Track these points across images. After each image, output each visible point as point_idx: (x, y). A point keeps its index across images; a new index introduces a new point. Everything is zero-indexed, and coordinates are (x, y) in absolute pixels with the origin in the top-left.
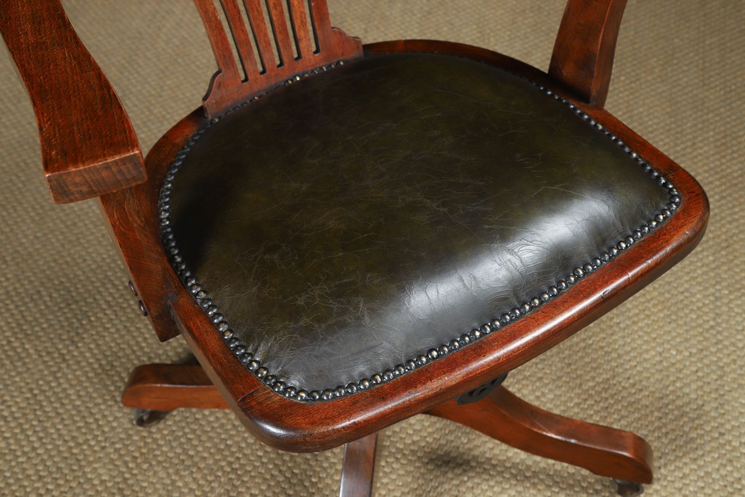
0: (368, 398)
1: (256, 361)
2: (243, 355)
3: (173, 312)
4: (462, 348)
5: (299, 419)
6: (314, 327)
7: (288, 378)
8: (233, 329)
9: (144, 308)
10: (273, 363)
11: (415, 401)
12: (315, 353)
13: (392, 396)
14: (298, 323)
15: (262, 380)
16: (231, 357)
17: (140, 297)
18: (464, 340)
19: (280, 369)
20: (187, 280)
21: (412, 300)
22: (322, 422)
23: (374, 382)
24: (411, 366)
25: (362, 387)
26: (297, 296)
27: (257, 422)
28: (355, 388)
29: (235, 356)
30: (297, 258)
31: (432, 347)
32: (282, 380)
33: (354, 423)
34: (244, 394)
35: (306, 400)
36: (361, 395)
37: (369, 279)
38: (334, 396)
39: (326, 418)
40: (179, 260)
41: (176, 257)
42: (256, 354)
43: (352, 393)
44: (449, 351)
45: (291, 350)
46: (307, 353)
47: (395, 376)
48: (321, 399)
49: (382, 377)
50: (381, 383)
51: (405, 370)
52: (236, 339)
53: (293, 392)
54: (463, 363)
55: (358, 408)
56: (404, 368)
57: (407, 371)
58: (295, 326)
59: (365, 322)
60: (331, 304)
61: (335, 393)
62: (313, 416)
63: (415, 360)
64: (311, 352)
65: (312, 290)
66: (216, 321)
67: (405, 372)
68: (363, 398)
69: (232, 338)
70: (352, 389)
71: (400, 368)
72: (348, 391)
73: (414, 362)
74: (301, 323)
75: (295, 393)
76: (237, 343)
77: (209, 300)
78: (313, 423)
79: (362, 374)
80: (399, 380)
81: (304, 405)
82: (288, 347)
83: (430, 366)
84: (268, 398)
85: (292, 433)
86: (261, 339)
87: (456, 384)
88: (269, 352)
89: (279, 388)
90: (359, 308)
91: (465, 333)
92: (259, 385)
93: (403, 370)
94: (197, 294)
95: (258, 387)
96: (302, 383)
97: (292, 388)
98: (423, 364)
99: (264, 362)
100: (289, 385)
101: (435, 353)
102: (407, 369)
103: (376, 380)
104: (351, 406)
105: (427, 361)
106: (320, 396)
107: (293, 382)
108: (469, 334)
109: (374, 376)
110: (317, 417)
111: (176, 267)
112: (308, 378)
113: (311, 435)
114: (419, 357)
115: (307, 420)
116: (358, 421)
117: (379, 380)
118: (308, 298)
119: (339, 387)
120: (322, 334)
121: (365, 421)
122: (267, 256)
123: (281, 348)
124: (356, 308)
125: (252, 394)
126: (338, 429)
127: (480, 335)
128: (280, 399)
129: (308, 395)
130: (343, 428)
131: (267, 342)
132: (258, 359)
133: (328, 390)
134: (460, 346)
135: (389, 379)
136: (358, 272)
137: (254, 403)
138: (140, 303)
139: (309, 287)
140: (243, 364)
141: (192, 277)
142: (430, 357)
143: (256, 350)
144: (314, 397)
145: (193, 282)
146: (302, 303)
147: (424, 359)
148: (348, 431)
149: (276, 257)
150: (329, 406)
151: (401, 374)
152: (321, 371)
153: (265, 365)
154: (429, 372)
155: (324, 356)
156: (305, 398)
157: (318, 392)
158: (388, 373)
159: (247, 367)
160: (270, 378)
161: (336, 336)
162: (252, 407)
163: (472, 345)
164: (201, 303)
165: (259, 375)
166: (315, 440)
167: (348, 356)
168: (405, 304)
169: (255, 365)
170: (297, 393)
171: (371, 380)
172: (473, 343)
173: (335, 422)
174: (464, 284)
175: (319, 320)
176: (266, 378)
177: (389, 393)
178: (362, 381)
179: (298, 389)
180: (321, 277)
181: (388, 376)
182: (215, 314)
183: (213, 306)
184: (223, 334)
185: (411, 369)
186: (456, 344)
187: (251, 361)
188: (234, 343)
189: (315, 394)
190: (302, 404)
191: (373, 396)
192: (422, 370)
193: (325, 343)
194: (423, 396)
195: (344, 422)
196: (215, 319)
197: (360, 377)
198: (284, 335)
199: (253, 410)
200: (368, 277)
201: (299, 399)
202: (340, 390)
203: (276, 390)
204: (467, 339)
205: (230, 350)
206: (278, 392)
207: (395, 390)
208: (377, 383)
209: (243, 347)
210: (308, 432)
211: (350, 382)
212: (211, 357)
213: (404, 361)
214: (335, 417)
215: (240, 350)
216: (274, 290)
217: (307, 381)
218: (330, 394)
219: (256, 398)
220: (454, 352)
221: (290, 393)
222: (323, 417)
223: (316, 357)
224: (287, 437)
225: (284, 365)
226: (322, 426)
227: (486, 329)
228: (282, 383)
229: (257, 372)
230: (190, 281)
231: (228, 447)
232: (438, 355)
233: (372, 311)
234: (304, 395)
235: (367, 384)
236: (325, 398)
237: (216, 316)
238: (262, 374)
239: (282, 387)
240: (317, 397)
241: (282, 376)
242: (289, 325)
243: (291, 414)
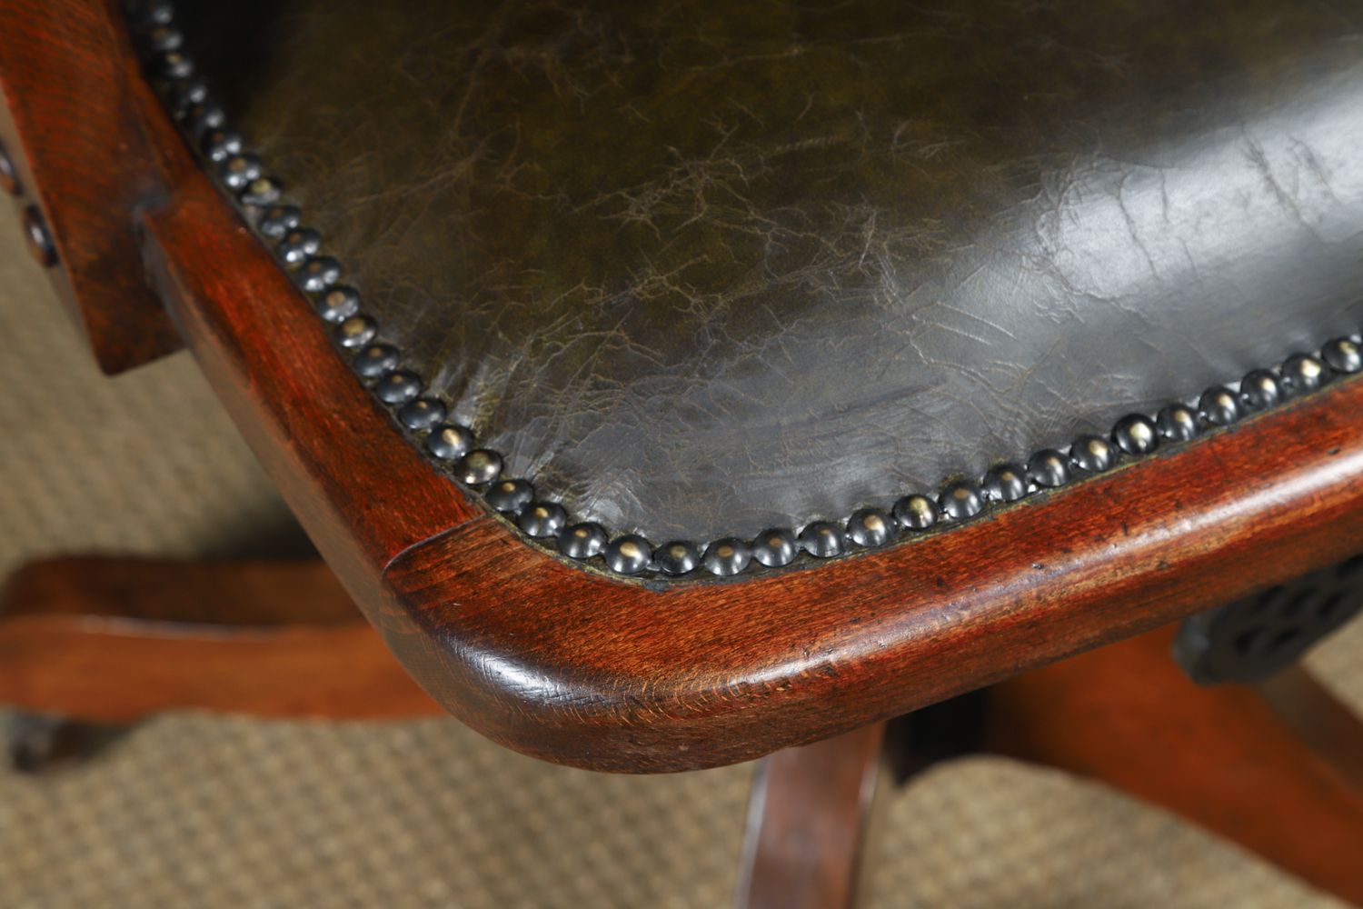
0: (881, 578)
1: (459, 430)
2: (410, 407)
3: (155, 254)
4: (1246, 422)
5: (614, 641)
6: (686, 303)
7: (578, 491)
8: (375, 313)
9: (45, 233)
10: (525, 437)
11: (1060, 600)
12: (685, 401)
13: (972, 577)
14: (624, 287)
15: (480, 496)
16: (366, 411)
17: (35, 194)
18: (1258, 389)
19: (549, 456)
20: (210, 140)
21: (1066, 226)
22: (706, 655)
23: (907, 523)
24: (1049, 473)
25: (859, 539)
26: (624, 194)
27: (455, 644)
28: (833, 542)
29: (380, 410)
30: (627, 59)
31: (1133, 410)
32: (556, 499)
33: (826, 667)
34: (410, 542)
35: (642, 572)
36: (856, 566)
37: (902, 139)
38: (753, 566)
39: (719, 642)
40: (182, 70)
41: (173, 59)
42: (462, 404)
43: (820, 557)
44: (1199, 429)
45: (596, 386)
46: (656, 400)
47: (985, 504)
48: (700, 571)
49: (937, 508)
50: (929, 529)
51: (1025, 487)
52: (388, 351)
53: (595, 543)
54: (1252, 474)
55: (843, 611)
56: (1021, 476)
57: (1032, 488)
58: (613, 299)
59: (880, 294)
60: (754, 222)
61: (757, 553)
62: (668, 633)
63: (1065, 450)
64: (671, 397)
65: (684, 173)
66: (312, 284)
67: (1026, 495)
68: (864, 578)
69: (371, 345)
70: (822, 543)
71: (1009, 476)
72: (804, 551)
73: (1064, 460)
74: (638, 290)
75: (604, 545)
76: (389, 364)
77: (290, 210)
78: (670, 658)
79: (859, 491)
80: (1002, 520)
81: (634, 591)
82: (584, 376)
83: (1122, 477)
84: (499, 559)
85: (588, 692)
86: (482, 345)
87: (1219, 552)
88: (509, 394)
89: (543, 523)
90: (860, 242)
91: (1262, 366)
92: (465, 512)
93: (1017, 485)
94: (247, 189)
95: (465, 520)
96: (633, 511)
97: (593, 529)
98: (1093, 469)
99: (490, 430)
100: (584, 516)
101: (1142, 433)
102: (1034, 481)
103: (915, 517)
104: (815, 602)
105: (1113, 460)
106: (700, 562)
107: (597, 505)
108: (1276, 370)
109: (904, 505)
110: (685, 636)
111: (171, 95)
112: (654, 494)
113: (659, 699)
114: (1082, 445)
115: (645, 645)
116: (840, 662)
117: (927, 516)
118: (667, 198)
119: (772, 535)
120: (715, 332)
121: (866, 663)
122: (515, 52)
123: (557, 378)
124: (851, 242)
125: (439, 544)
126: (762, 685)
127: (1321, 376)
128: (545, 566)
129: (654, 555)
130: (784, 682)
131: (505, 357)
132: (466, 421)
133: (729, 542)
134: (1241, 412)
135: (963, 518)
136: (860, 115)
137: (444, 576)
138: (32, 216)
139: (671, 160)
140: (409, 437)
141: (228, 130)
142: (1123, 445)
143: (460, 389)
144: (677, 564)
145: (234, 147)
146: (642, 218)
147: (1101, 452)
148: (802, 696)
149: (548, 55)
150: (731, 601)
151: (1008, 501)
152: (707, 469)
153: (493, 444)
154: (1117, 499)
155: (719, 413)
156: (643, 564)
157: (690, 547)
158: (962, 493)
159: (426, 447)
160: (511, 487)
161: (767, 341)
162: (436, 590)
163: (1288, 413)
164: (261, 222)
165: (470, 479)
166: (674, 722)
167: (812, 421)
168: (1038, 240)
169: (455, 441)
170: (613, 548)
171: (893, 516)
172: (1292, 404)
173: (751, 659)
174: (1269, 179)
175: (706, 280)
176: (495, 490)
177: (961, 564)
178: (860, 519)
179: (616, 534)
180: (720, 128)
181: (962, 505)
182: (309, 259)
183: (305, 234)
184: (338, 330)
185: (1049, 485)
186: (1228, 403)
187: (439, 429)
188: (378, 361)
189: (679, 553)
190: (627, 587)
191: (898, 572)
192: (1092, 491)
193: (726, 364)
194: (1091, 584)
195: (788, 661)
196: (309, 276)
197: (855, 498)
198: (572, 331)
199: (442, 601)
200: (898, 133)
201: (618, 567)
202: (775, 542)
203: (533, 532)
204: (1269, 386)
205: (362, 387)
206: (540, 539)
207: (985, 555)
208: (917, 528)
209: (410, 377)
210: (650, 688)
211: (816, 517)
212: (287, 408)
213: (1022, 452)
214: (753, 639)
215: (399, 388)
216: (537, 168)
217: (651, 503)
218: (738, 559)
219: (456, 557)
220: (1220, 431)
221: (583, 545)
222: (709, 637)
223: (690, 414)
224: (567, 704)
225: (567, 443)
226: (704, 669)
227: (1342, 357)
228: (554, 509)
229: (461, 466)
230: (222, 144)
231: (325, 862)
232: (1156, 442)
233: (912, 258)
234: (636, 555)
235: (879, 528)
236: (717, 570)
237: (315, 267)
238: (480, 473)
239: (553, 524)
240: (688, 565)
241: (556, 484)
242: (592, 295)
243: (585, 621)
